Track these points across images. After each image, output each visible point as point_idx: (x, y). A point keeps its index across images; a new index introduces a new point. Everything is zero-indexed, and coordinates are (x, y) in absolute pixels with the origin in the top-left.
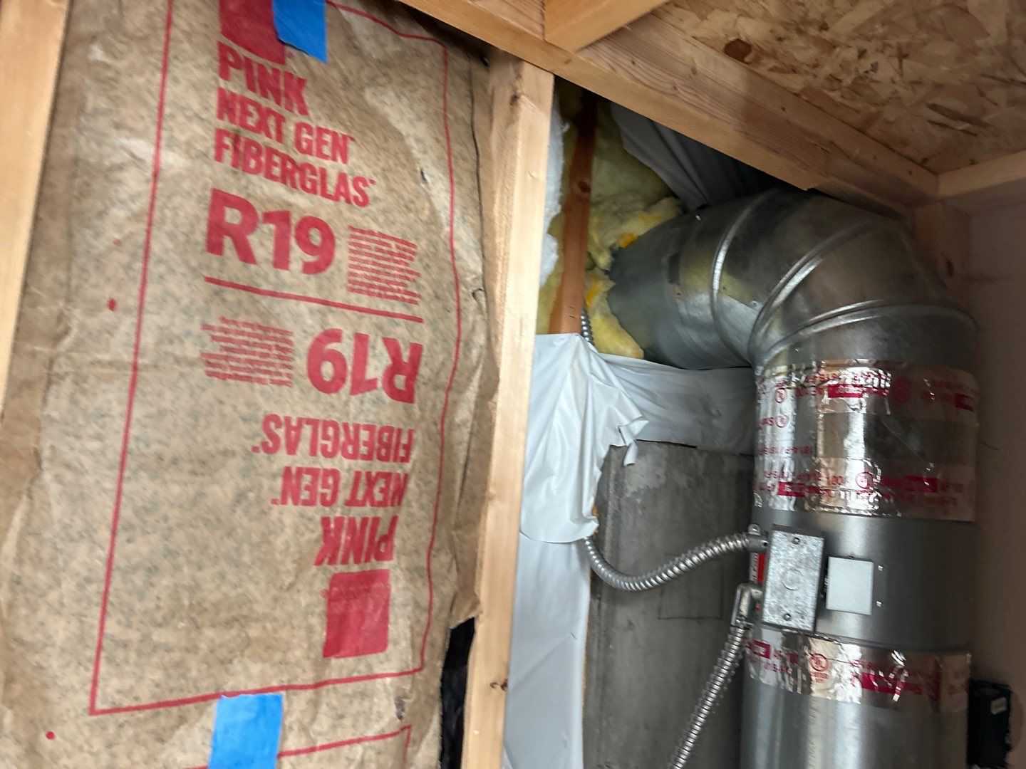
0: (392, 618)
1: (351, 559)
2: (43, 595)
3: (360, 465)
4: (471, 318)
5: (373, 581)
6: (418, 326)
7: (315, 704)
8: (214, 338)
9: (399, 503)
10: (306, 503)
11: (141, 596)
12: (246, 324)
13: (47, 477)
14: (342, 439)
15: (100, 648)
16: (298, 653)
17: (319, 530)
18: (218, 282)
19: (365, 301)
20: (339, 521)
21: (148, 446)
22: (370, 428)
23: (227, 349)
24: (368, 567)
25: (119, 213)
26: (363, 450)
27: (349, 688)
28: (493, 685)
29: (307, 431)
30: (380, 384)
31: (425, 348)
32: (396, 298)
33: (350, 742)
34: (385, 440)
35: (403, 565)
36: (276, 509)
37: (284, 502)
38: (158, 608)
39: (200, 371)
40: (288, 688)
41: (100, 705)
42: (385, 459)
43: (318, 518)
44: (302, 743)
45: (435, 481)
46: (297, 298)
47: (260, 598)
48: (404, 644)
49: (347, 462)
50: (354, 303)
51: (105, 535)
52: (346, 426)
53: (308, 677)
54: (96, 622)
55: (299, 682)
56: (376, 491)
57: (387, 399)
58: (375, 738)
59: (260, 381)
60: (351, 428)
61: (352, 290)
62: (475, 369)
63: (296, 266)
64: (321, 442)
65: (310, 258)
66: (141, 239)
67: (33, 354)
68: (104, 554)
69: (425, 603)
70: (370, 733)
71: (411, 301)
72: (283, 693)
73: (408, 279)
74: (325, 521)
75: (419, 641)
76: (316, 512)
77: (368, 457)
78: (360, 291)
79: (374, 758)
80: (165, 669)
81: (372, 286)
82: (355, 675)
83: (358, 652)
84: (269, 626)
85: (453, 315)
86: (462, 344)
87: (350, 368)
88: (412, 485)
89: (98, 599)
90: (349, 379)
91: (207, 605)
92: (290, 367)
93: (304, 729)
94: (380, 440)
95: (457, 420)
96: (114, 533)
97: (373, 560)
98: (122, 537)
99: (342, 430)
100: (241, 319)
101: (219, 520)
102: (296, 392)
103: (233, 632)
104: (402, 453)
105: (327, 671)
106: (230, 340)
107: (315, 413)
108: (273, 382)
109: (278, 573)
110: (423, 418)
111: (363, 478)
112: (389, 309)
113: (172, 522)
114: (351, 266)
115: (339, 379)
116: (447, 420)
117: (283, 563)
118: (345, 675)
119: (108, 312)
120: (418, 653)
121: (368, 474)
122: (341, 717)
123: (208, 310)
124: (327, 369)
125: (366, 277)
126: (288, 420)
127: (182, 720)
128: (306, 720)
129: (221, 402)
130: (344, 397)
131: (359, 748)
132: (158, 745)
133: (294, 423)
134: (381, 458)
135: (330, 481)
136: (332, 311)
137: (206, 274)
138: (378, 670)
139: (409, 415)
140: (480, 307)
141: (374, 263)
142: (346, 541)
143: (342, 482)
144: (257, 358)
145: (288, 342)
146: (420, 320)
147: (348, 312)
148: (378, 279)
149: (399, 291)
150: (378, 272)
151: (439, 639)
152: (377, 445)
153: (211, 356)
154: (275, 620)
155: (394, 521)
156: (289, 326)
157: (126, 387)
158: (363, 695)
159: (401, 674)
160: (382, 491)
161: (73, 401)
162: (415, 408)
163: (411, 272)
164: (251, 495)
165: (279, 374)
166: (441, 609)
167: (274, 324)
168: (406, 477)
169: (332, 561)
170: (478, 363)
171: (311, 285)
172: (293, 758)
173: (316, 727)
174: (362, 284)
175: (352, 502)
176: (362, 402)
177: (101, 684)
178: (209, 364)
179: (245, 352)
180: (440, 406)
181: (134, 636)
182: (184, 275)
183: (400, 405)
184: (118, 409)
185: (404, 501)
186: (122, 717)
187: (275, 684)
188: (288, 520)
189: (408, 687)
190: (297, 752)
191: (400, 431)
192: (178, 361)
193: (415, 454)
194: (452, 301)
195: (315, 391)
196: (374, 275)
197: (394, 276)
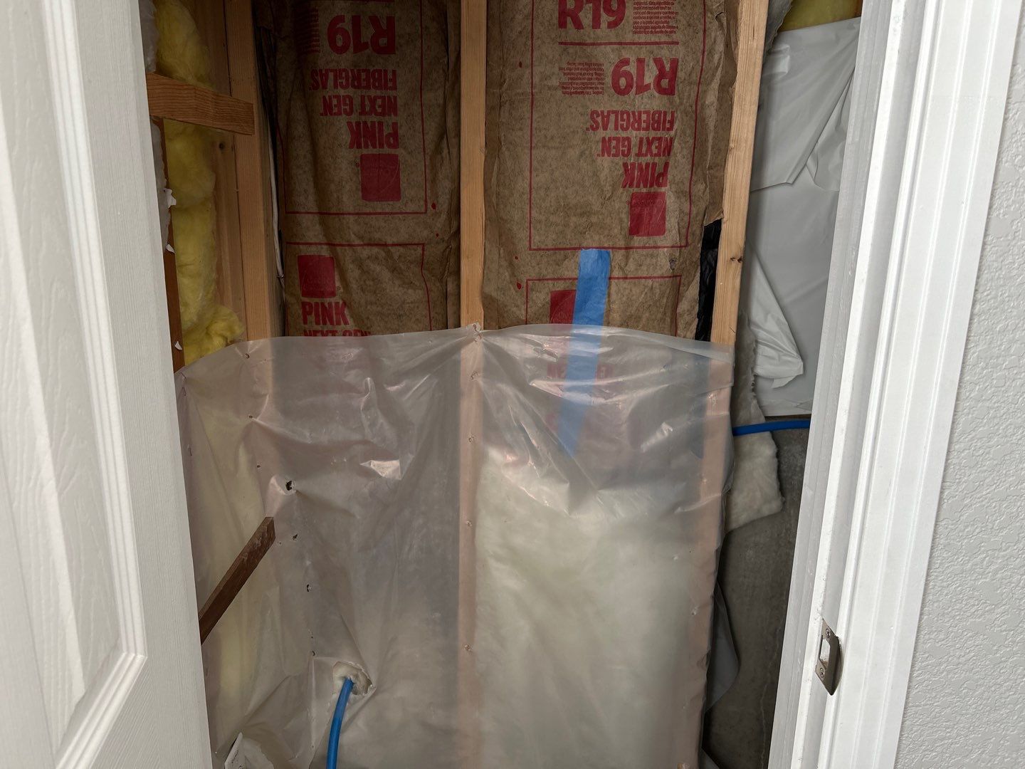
0: (667, 218)
1: (642, 185)
2: (508, 199)
3: (643, 134)
4: (713, 35)
5: (656, 198)
6: (675, 47)
7: (627, 258)
8: (565, 74)
9: (669, 154)
10: (614, 155)
11: (544, 200)
12: (580, 64)
13: (504, 149)
14: (632, 120)
15: (530, 223)
16: (616, 231)
17: (622, 170)
18: (565, 44)
19: (643, 38)
20: (633, 165)
21: (540, 131)
22: (647, 112)
23: (572, 79)
24: (652, 190)
25: (519, 17)
26: (644, 125)
27: (645, 252)
28: (732, 259)
29: (612, 117)
30: (652, 86)
31: (680, 60)
32: (662, 32)
33: (645, 278)
34: (656, 118)
35: (673, 190)
36: (599, 159)
37: (603, 155)
38: (551, 206)
39: (559, 93)
40: (613, 248)
41: (533, 247)
42: (658, 129)
43: (621, 163)
44: (621, 275)
45: (692, 141)
46: (605, 44)
47: (594, 203)
48: (675, 232)
49: (634, 133)
50: (637, 40)
51: (527, 174)
52: (634, 113)
53: (622, 243)
54: (528, 211)
55: (618, 246)
56: (653, 147)
57: (657, 94)
58: (658, 277)
59: (588, 93)
60: (637, 114)
61: (636, 33)
62: (717, 68)
63: (604, 25)
64: (620, 122)
65: (612, 19)
66: (530, 28)
67: (494, 93)
68: (528, 182)
69: (687, 210)
70: (655, 275)
71: (671, 32)
72: (611, 250)
73: (670, 18)
74: (625, 165)
75: (684, 231)
76: (620, 160)
77: (647, 129)
78: (640, 32)
79: (658, 287)
80: (557, 234)
81: (647, 28)
82: (647, 245)
83: (648, 234)
84: (600, 217)
85: (701, 34)
86: (706, 53)
87: (635, 79)
88: (676, 144)
89: (528, 201)
90: (635, 85)
91: (571, 205)
92: (603, 84)
93: (620, 268)
94: (653, 119)
95: (707, 102)
96: (531, 172)
97: (655, 187)
98: (534, 174)
99: (631, 115)
100: (577, 61)
101: (573, 165)
102: (606, 97)
103: (584, 219)
104: (668, 125)
105: (632, 243)
106: (573, 74)
107: (617, 107)
108: (594, 93)
109: (602, 190)
110: (681, 103)
111: (645, 141)
112: (657, 40)
113: (554, 167)
114: (635, 18)
115: (629, 86)
116: (699, 103)
117: (605, 185)
118: (642, 245)
119: (519, 68)
120: (683, 238)
121: (648, 138)
122: (641, 265)
123: (561, 60)
124: (623, 82)
125: (644, 23)
126: (602, 112)
127: (566, 257)
128: (623, 265)
129: (570, 107)
130: (632, 97)
131: (650, 282)
132: (557, 267)
133: (606, 114)
134: (654, 129)
135: (626, 143)
136: (624, 48)
137: (559, 40)
138: (659, 244)
139: (671, 103)
140: (721, 25)
141: (648, 12)
142: (638, 175)
143: (633, 143)
144: (586, 81)
145: (602, 70)
146: (677, 43)
147: (633, 47)
148: (651, 22)
149: (664, 27)
150: (651, 18)
151: (698, 231)
152: (651, 122)
153: (564, 83)
154: (602, 214)
155: (666, 165)
156: (602, 60)
157: (530, 104)
158: (652, 256)
159: (672, 247)
160: (656, 147)
161: (510, 114)
162: (676, 98)
163: (672, 13)
164: (587, 152)
165: (597, 88)
166: (697, 214)
167: (594, 61)
168: (672, 140)
169: (631, 185)
170: (719, 63)
171: (612, 35)
172: (616, 281)
173: (627, 268)
174: (641, 27)
175: (639, 154)
176: (642, 98)
177: (532, 238)
178: (563, 88)
179: (581, 79)
180: (693, 95)
181: (543, 218)
182: (549, 43)
183: (665, 98)
184: (528, 115)
185: (672, 153)
186: (542, 253)
187: (606, 245)
188: (606, 165)
189: (678, 254)
190: (618, 278)
191: (665, 113)
192: (549, 88)
193: (676, 126)
194: (699, 26)
195: (616, 95)
196: (649, 20)
197: (661, 18)
